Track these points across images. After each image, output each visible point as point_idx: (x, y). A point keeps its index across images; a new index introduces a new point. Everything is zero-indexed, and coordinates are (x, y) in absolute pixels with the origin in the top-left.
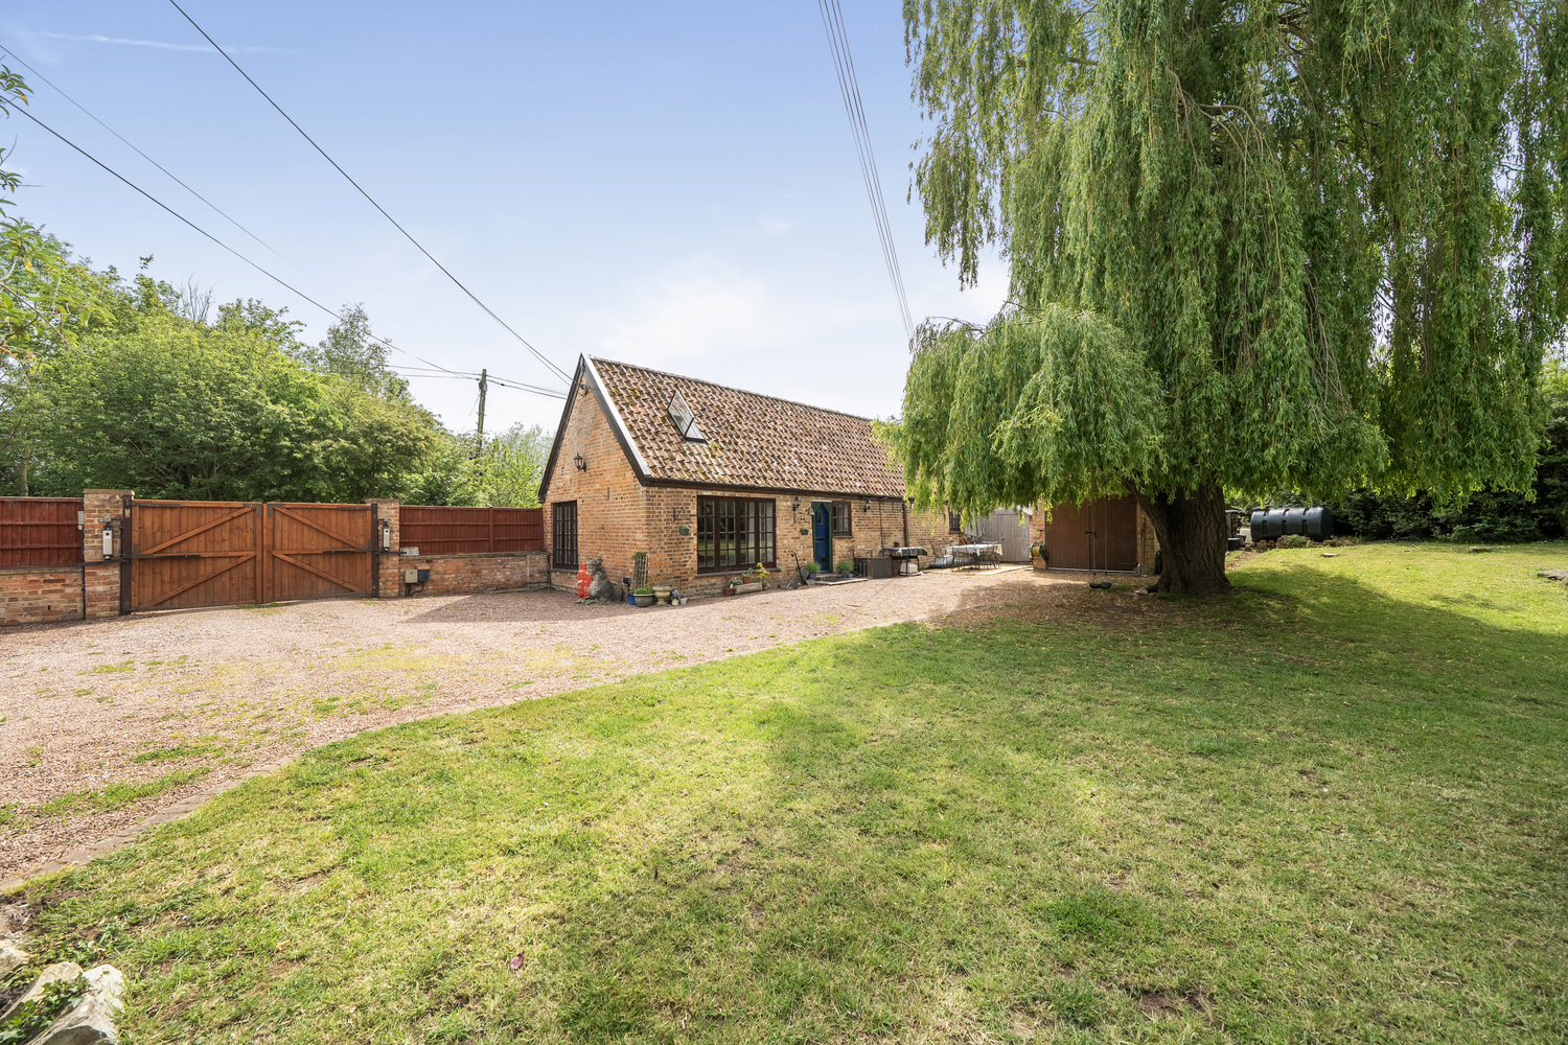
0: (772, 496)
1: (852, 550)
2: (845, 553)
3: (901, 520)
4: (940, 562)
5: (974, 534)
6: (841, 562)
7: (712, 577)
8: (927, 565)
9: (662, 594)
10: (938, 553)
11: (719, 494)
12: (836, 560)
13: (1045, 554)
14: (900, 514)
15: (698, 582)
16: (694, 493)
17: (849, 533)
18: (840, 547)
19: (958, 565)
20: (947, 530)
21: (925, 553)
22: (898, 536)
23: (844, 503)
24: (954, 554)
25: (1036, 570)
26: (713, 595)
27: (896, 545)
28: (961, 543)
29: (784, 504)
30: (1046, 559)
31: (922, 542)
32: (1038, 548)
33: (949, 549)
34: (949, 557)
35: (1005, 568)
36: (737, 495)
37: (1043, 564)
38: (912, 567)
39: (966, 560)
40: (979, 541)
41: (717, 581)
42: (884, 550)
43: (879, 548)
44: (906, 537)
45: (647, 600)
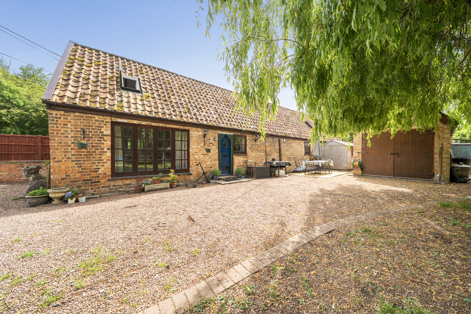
0: (187, 128)
1: (246, 162)
2: (242, 164)
3: (277, 147)
4: (298, 169)
5: (318, 155)
6: (238, 169)
7: (126, 179)
8: (292, 170)
9: (57, 195)
10: (298, 165)
11: (135, 122)
12: (235, 168)
13: (361, 166)
14: (277, 144)
15: (112, 183)
16: (108, 119)
17: (245, 153)
18: (238, 161)
19: (309, 171)
20: (303, 153)
21: (290, 165)
22: (276, 156)
23: (241, 136)
24: (306, 165)
25: (355, 175)
26: (128, 192)
27: (273, 160)
28: (310, 160)
29: (195, 134)
30: (362, 169)
31: (289, 159)
32: (357, 163)
33: (304, 163)
34: (303, 167)
35: (335, 173)
36: (154, 124)
37: (359, 172)
38: (282, 172)
39: (313, 168)
40: (320, 159)
41: (132, 182)
42: (266, 163)
43: (264, 161)
44: (280, 156)
45: (42, 200)
